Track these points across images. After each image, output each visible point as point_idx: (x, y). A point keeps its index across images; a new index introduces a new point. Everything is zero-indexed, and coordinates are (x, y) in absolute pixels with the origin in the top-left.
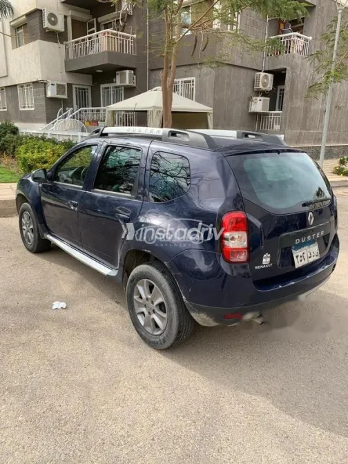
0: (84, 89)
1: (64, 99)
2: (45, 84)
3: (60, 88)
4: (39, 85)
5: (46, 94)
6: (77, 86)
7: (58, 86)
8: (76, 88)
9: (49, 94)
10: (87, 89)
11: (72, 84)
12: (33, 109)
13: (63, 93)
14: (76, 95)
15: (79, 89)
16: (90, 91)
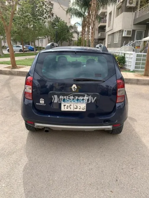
0: (141, 32)
1: (130, 37)
2: (123, 31)
3: (129, 32)
4: (121, 31)
5: (122, 35)
6: (138, 31)
7: (128, 31)
8: (137, 32)
9: (123, 35)
10: (143, 32)
11: (135, 30)
12: (117, 42)
13: (130, 34)
14: (137, 35)
15: (139, 32)
16: (144, 33)
